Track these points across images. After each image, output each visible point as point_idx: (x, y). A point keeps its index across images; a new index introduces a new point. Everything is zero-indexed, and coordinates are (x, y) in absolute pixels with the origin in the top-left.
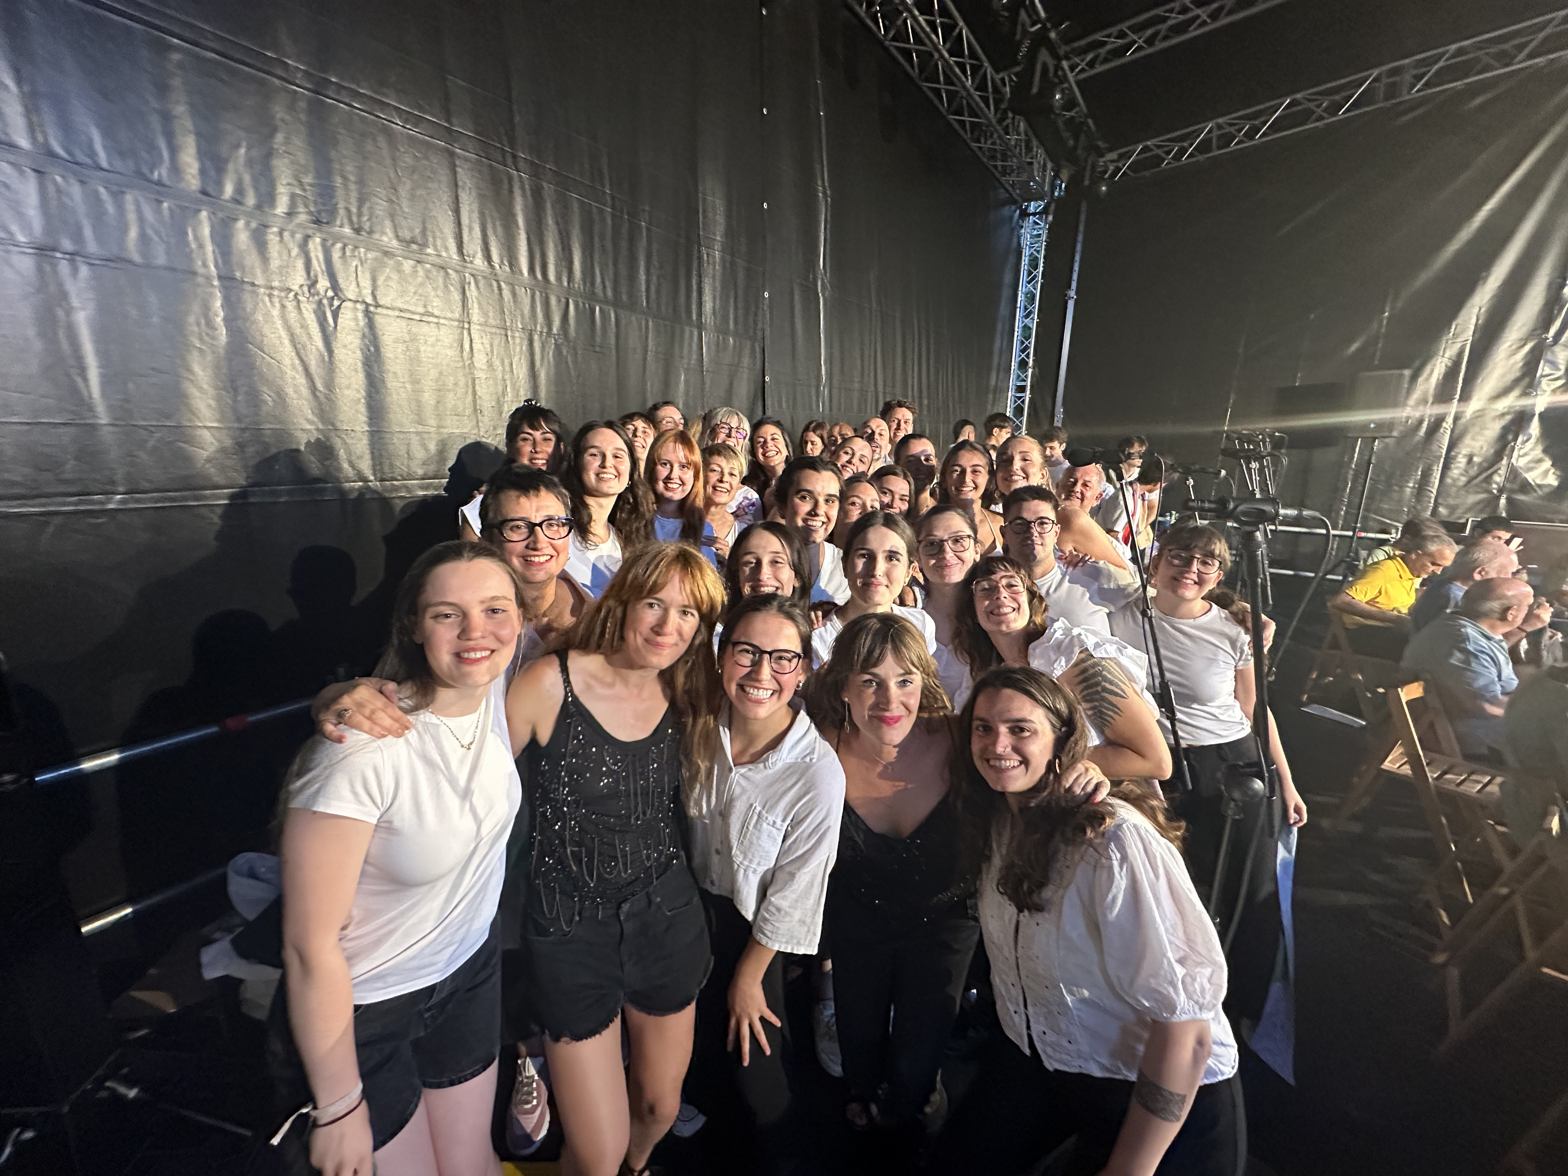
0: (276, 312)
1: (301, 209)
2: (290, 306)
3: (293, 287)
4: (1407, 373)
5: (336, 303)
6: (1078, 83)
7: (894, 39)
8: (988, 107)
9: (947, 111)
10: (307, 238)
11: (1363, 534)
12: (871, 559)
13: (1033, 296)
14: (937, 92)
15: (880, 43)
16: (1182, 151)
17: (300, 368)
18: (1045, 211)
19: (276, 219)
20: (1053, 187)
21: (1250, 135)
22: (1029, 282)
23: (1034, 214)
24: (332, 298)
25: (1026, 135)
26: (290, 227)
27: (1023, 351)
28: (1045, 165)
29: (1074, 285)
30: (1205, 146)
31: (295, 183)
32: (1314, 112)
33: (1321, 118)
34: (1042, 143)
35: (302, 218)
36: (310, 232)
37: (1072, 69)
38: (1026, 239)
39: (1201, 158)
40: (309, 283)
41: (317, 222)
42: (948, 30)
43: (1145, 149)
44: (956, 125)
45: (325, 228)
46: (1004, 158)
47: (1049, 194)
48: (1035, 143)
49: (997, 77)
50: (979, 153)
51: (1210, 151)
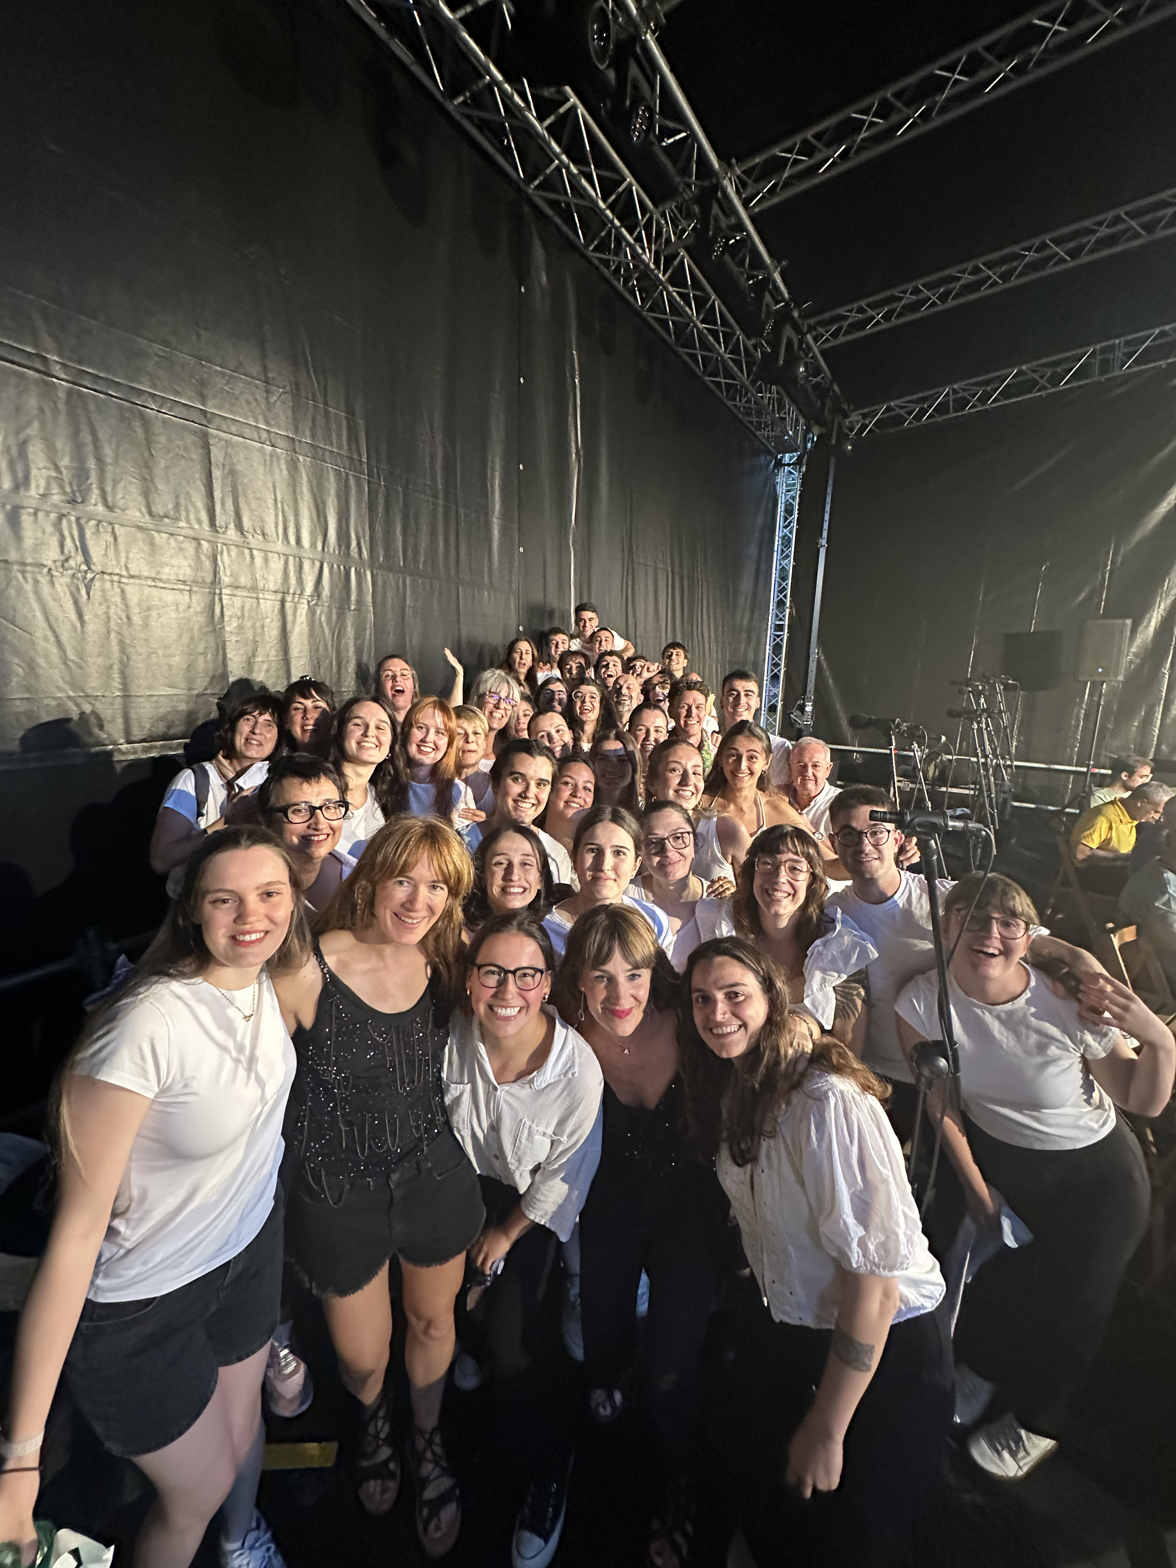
0: (28, 587)
1: (55, 490)
2: (44, 580)
3: (45, 563)
4: (1129, 622)
5: (90, 576)
6: (823, 353)
7: (651, 309)
8: (742, 371)
9: (704, 373)
10: (61, 516)
11: (1097, 771)
12: (600, 854)
13: (789, 541)
14: (694, 357)
15: (636, 313)
16: (923, 412)
17: (52, 639)
18: (799, 462)
19: (31, 501)
20: (805, 440)
21: (983, 400)
22: (785, 527)
23: (789, 465)
24: (86, 572)
25: (778, 393)
26: (46, 507)
27: (781, 592)
28: (797, 420)
29: (825, 534)
30: (942, 409)
31: (50, 466)
32: (1038, 383)
33: (1044, 388)
34: (794, 401)
35: (56, 498)
36: (65, 511)
37: (816, 339)
38: (781, 490)
39: (939, 419)
40: (63, 558)
41: (73, 502)
42: (701, 303)
43: (889, 409)
44: (712, 386)
45: (80, 507)
46: (759, 413)
47: (801, 446)
48: (787, 401)
49: (750, 343)
50: (735, 411)
51: (948, 412)
